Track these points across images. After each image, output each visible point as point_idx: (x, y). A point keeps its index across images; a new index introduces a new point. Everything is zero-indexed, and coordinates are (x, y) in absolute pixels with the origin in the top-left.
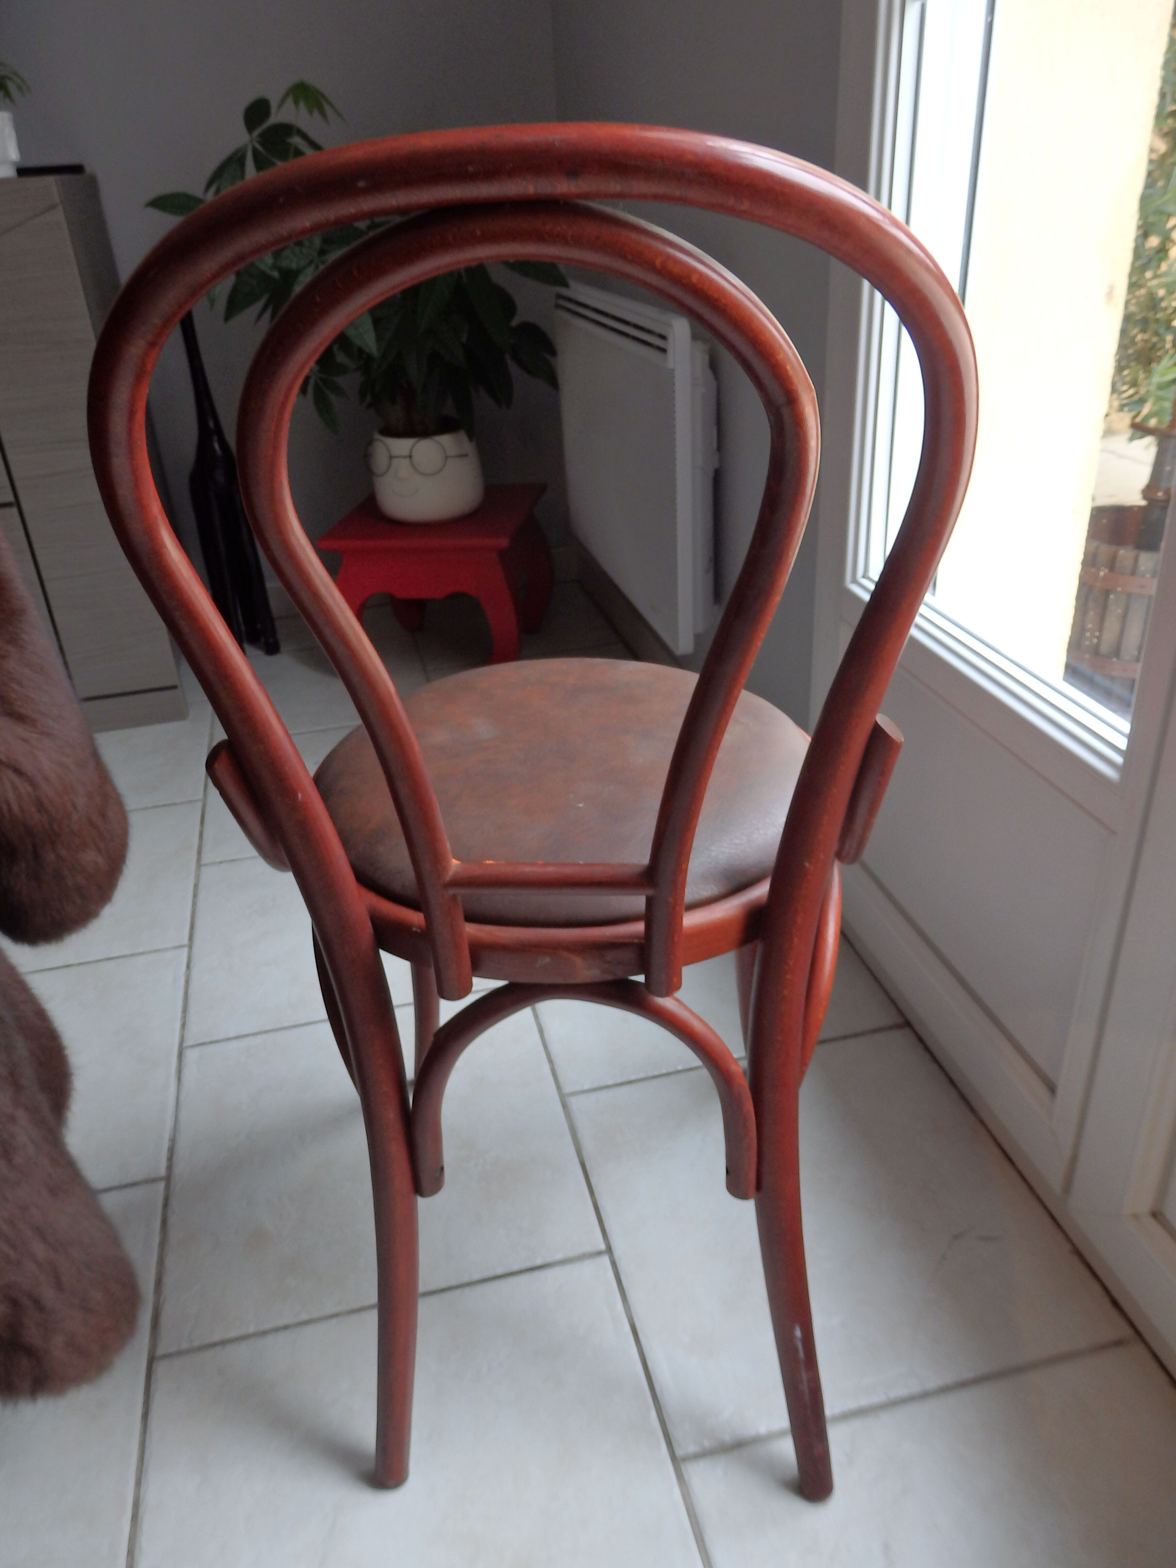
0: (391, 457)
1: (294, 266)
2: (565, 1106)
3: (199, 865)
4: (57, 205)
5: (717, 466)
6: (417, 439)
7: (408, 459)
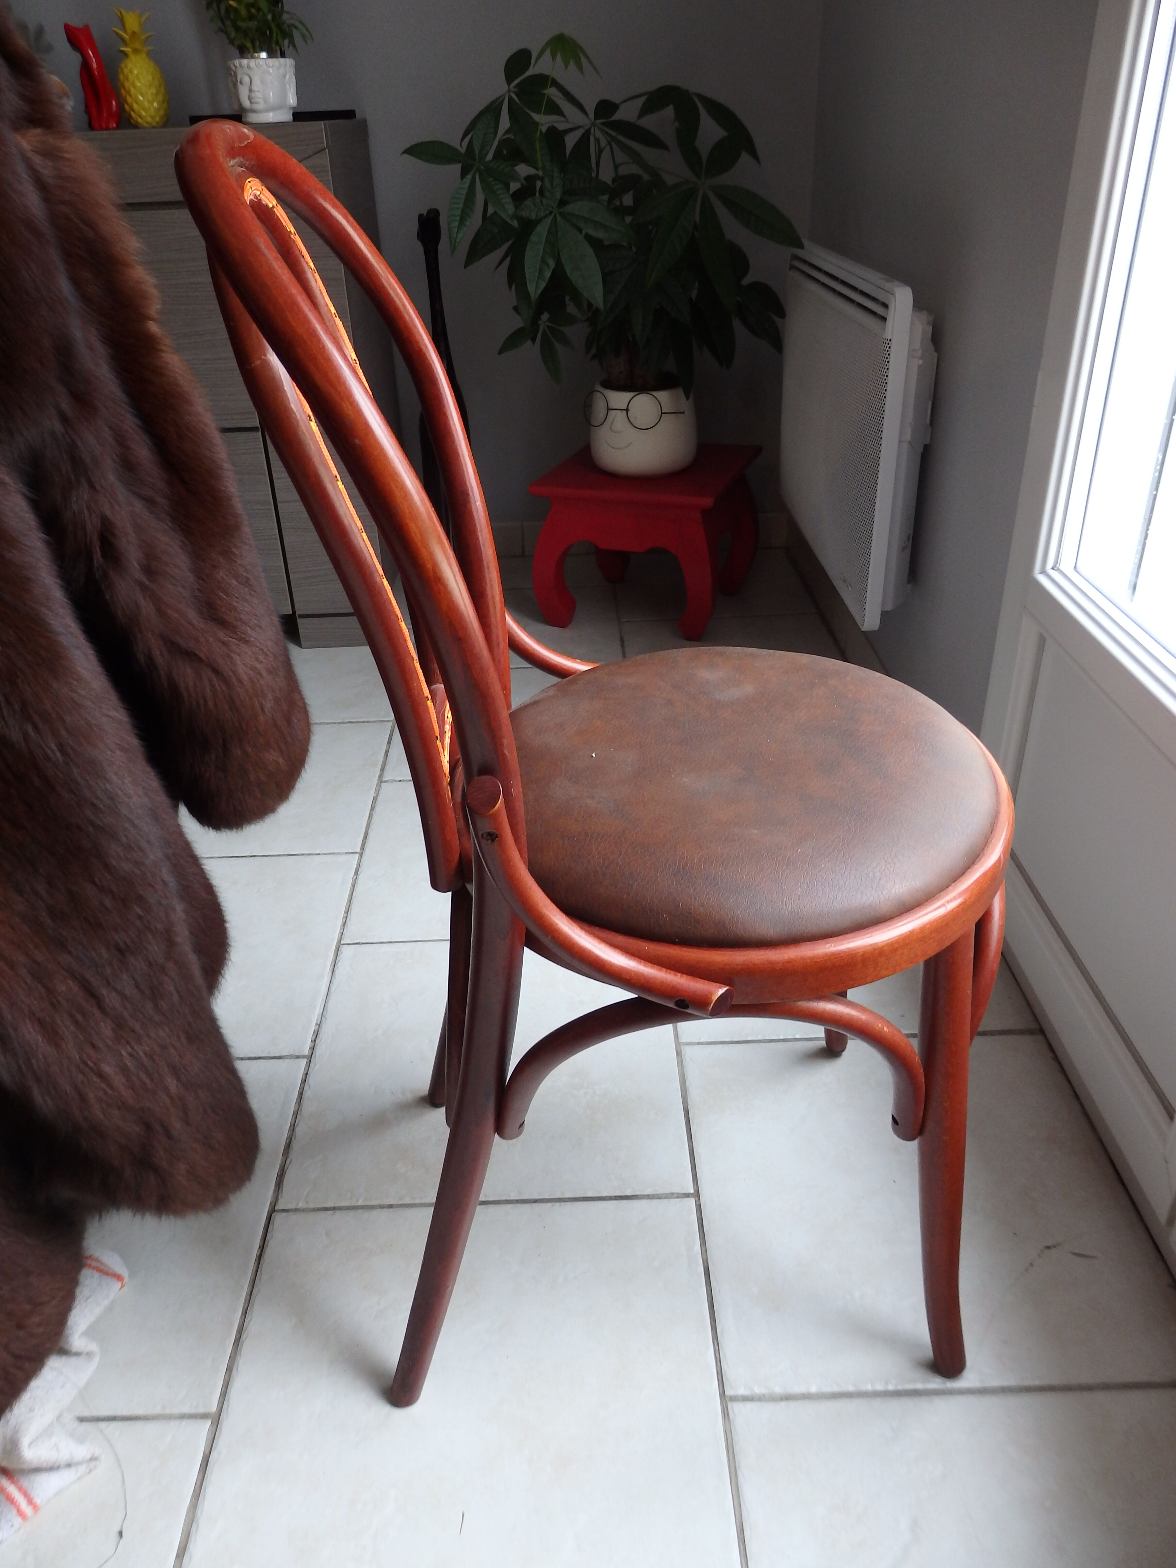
0: (609, 409)
1: (533, 216)
2: (679, 1053)
3: (381, 781)
4: (325, 149)
5: (928, 442)
6: (636, 393)
7: (625, 412)
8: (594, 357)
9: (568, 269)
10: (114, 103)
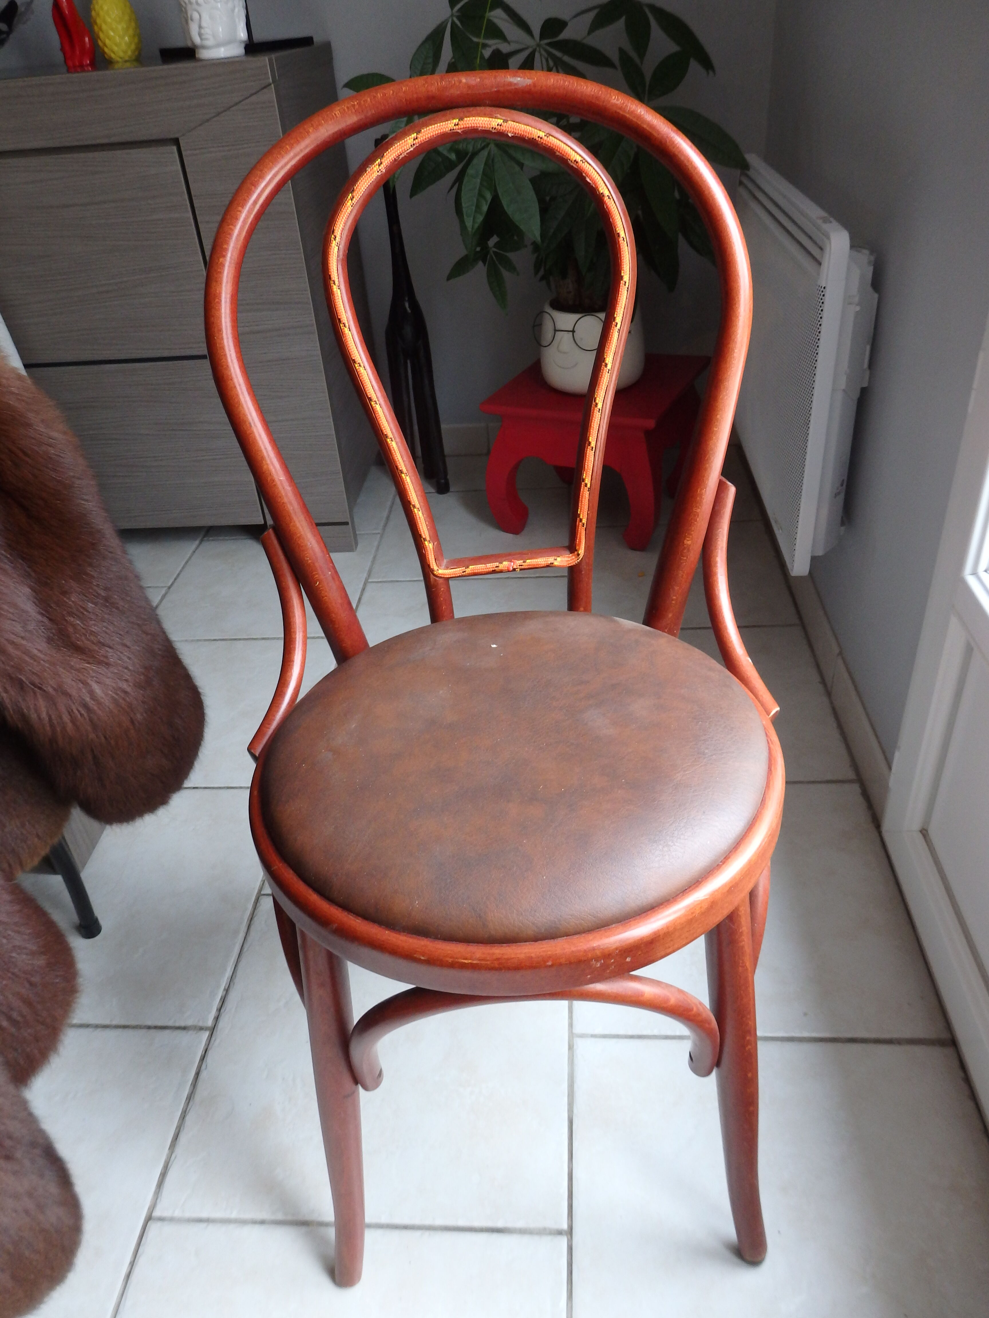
0: (556, 330)
1: (470, 149)
2: (571, 1047)
4: (270, 85)
5: (865, 385)
6: (583, 315)
7: (571, 333)
8: (542, 279)
9: (505, 202)
10: (87, 39)
